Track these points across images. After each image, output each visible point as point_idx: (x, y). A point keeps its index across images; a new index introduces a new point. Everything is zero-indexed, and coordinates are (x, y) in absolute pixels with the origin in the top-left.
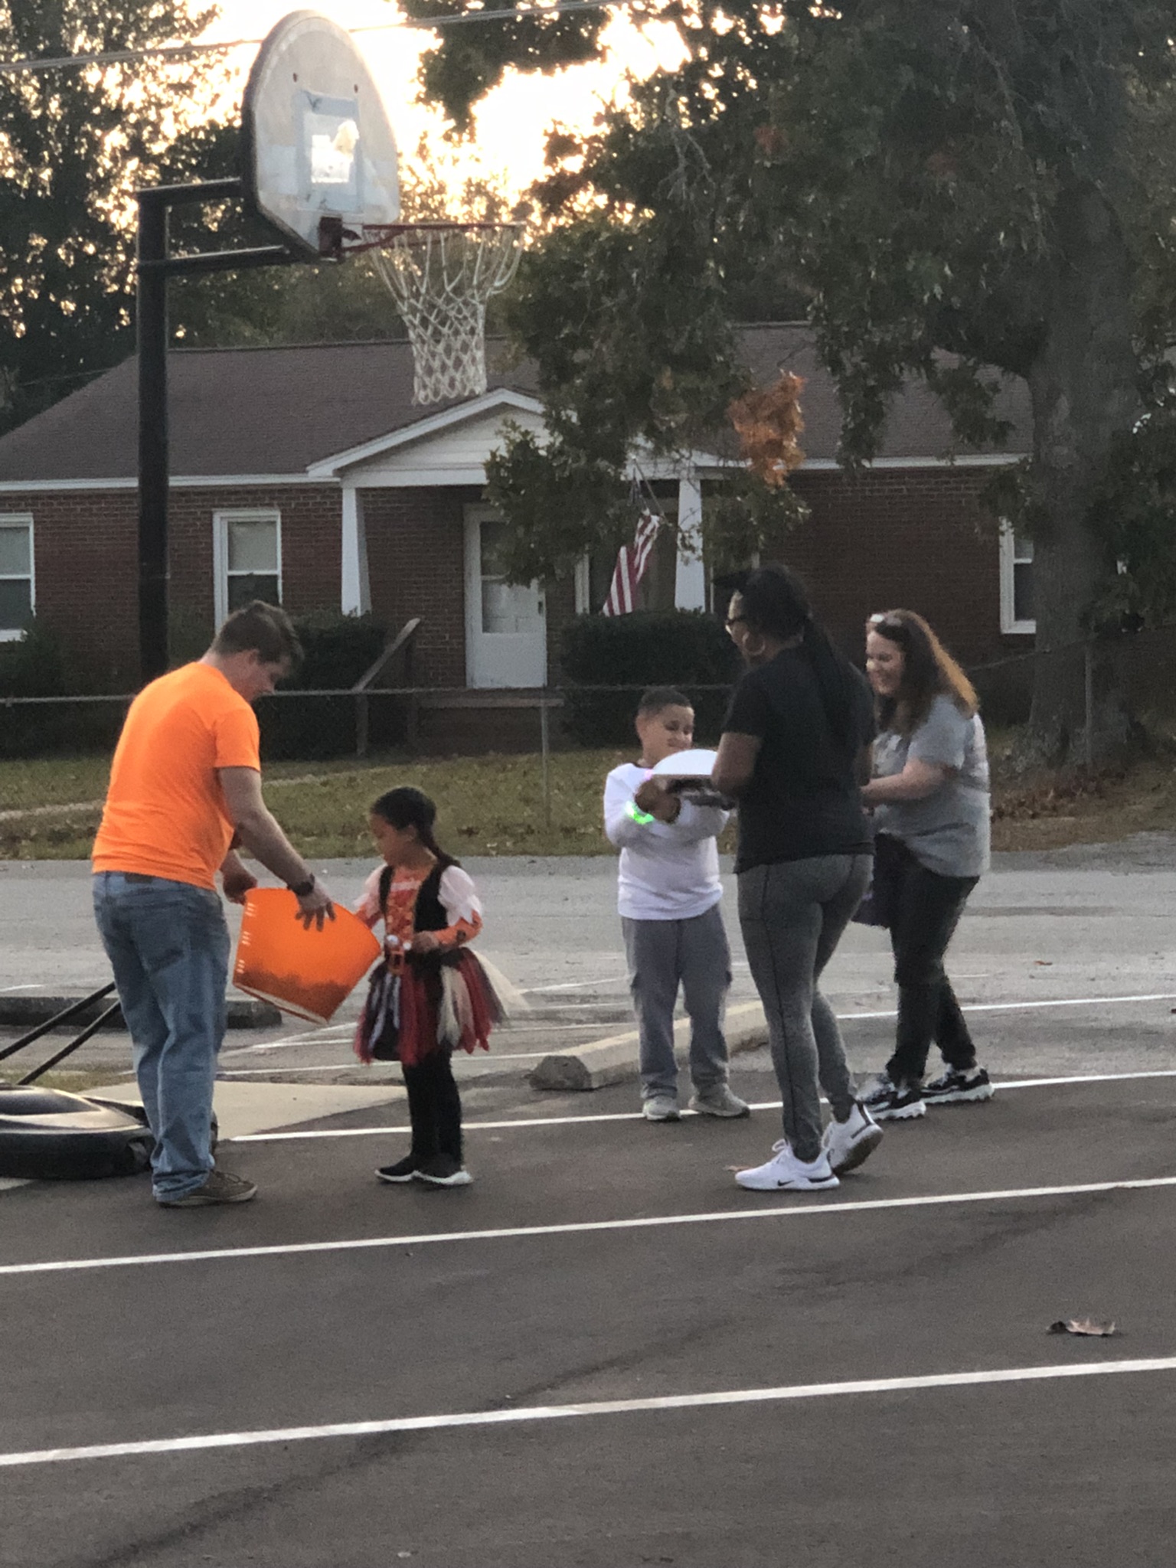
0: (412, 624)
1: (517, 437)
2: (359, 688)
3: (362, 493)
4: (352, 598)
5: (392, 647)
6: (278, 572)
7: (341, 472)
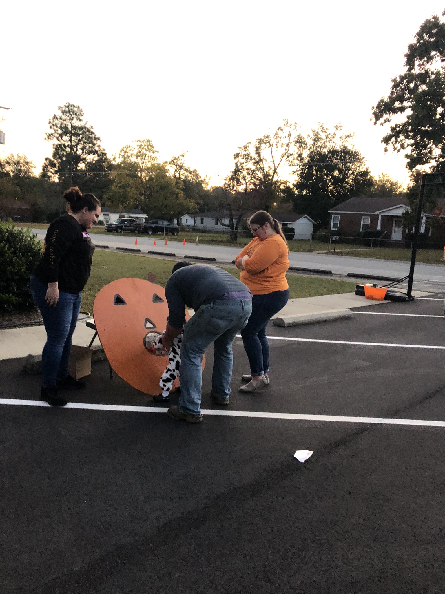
0: (386, 231)
1: (406, 210)
2: (379, 239)
3: (382, 216)
4: (379, 228)
5: (383, 234)
6: (369, 224)
7: (379, 213)
